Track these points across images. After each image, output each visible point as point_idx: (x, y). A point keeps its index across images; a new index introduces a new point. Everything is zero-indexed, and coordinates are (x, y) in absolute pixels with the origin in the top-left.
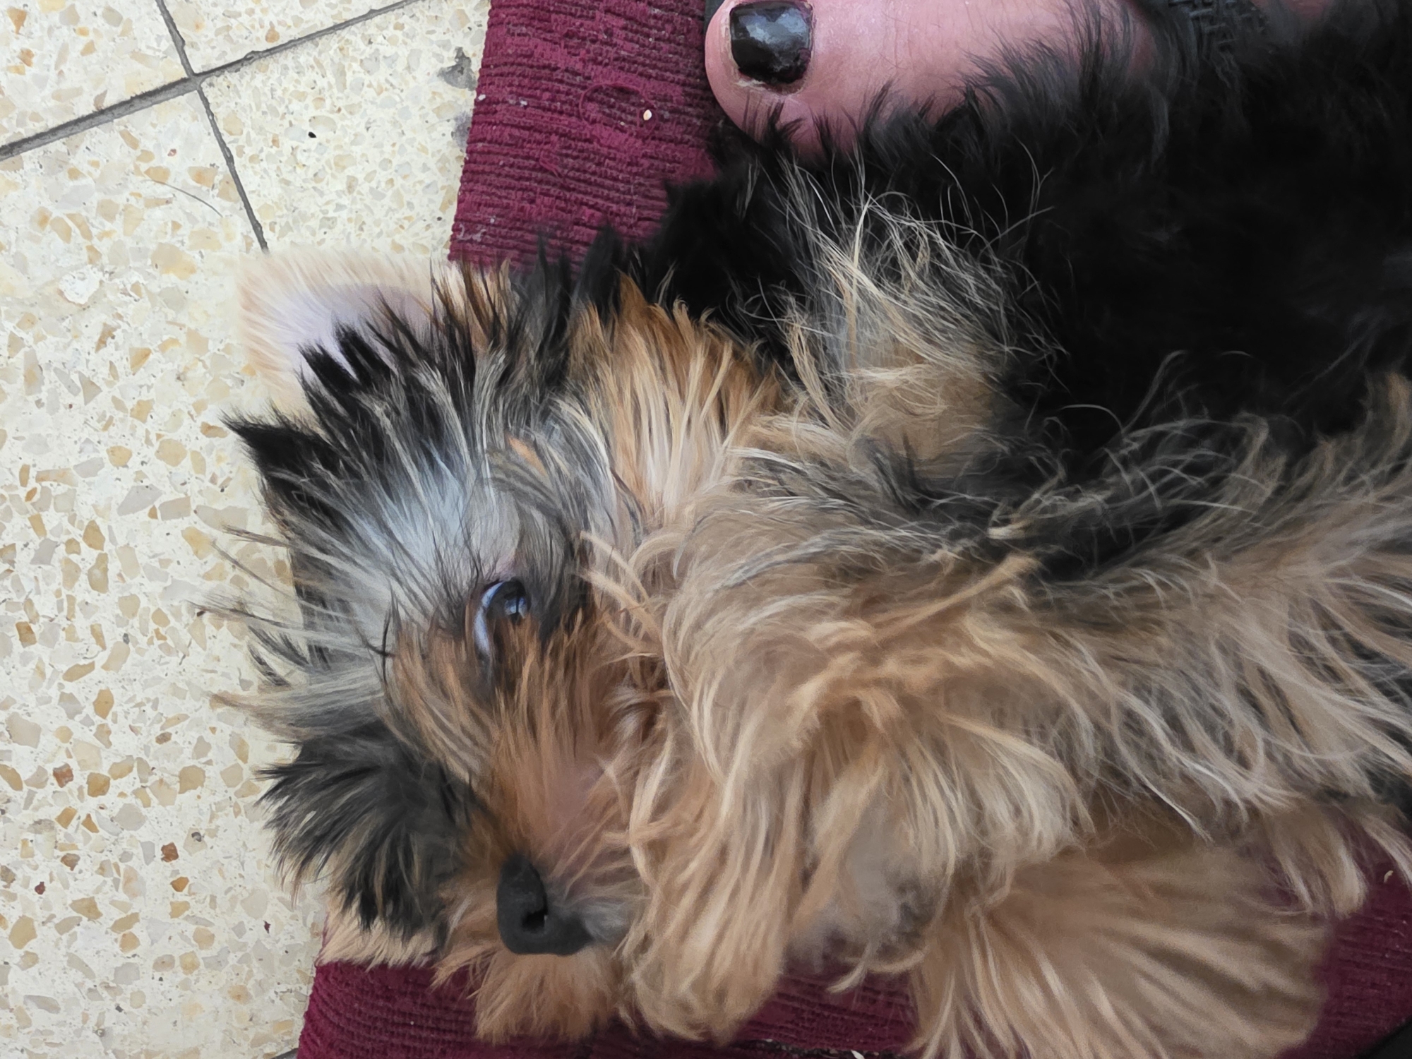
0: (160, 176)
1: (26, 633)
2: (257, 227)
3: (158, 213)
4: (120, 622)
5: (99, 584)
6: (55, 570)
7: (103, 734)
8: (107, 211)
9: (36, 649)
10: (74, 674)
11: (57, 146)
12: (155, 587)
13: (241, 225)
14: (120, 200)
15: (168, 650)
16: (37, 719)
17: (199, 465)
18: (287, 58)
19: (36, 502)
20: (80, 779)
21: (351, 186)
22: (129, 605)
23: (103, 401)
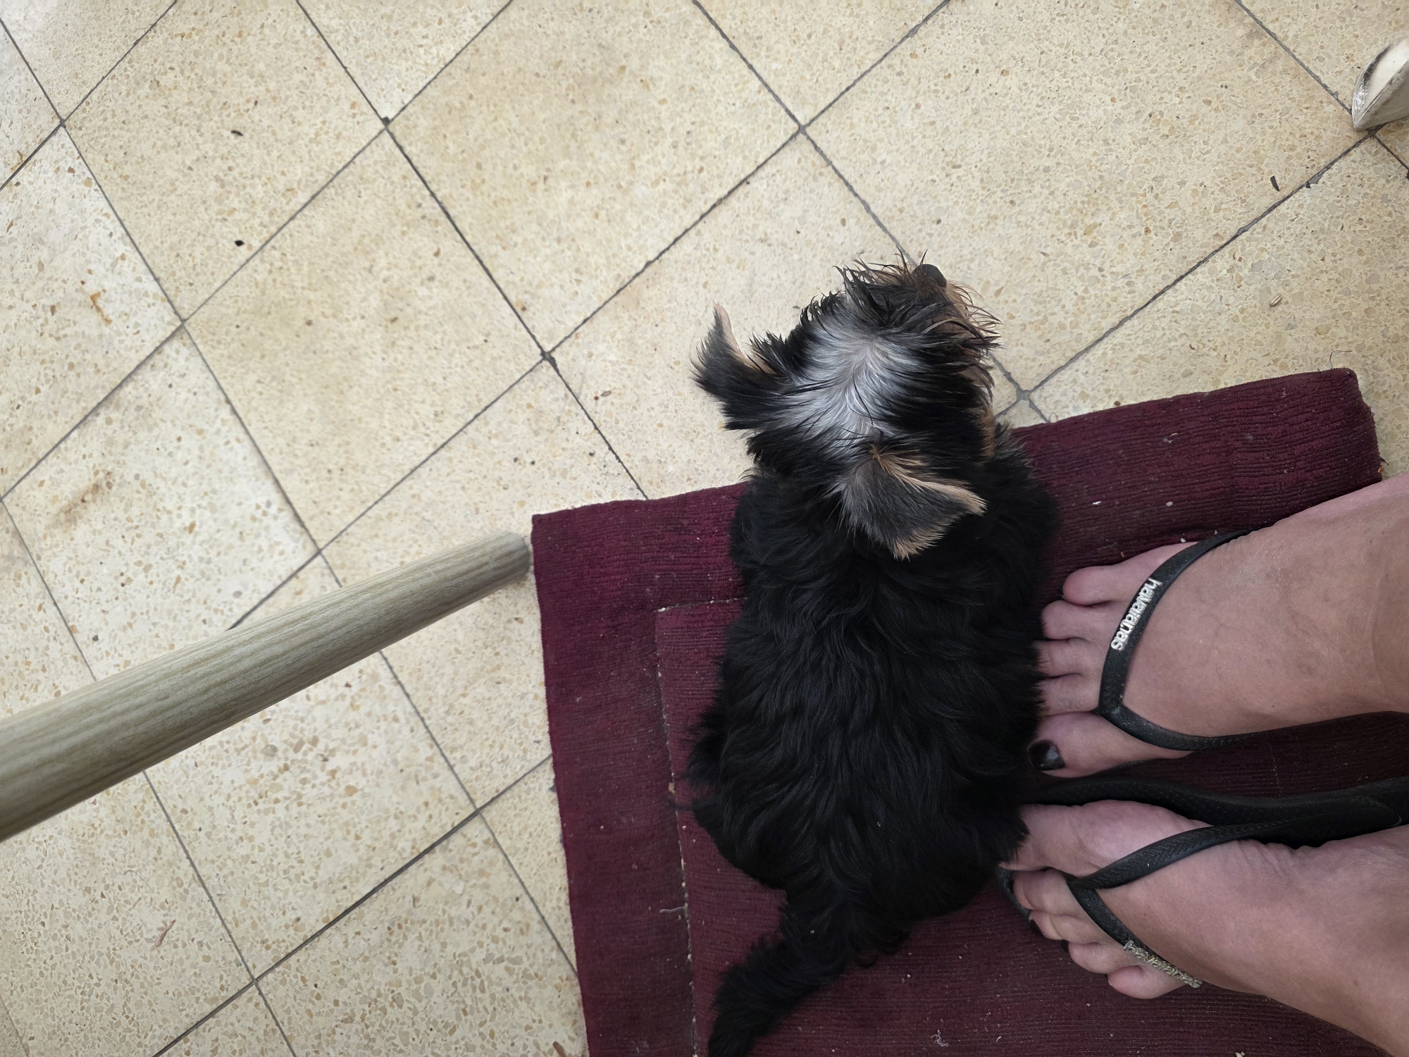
0: (474, 845)
1: (465, 1013)
2: (506, 856)
3: (476, 858)
4: (492, 1003)
5: (483, 991)
6: (469, 987)
7: (494, 1045)
8: (462, 861)
9: (469, 1017)
10: (482, 1024)
11: (444, 843)
12: (500, 989)
13: (501, 857)
14: (465, 856)
15: (508, 1011)
16: (473, 1042)
17: (504, 943)
18: (503, 797)
19: (460, 964)
21: (531, 835)
22: (493, 997)
23: (472, 925)
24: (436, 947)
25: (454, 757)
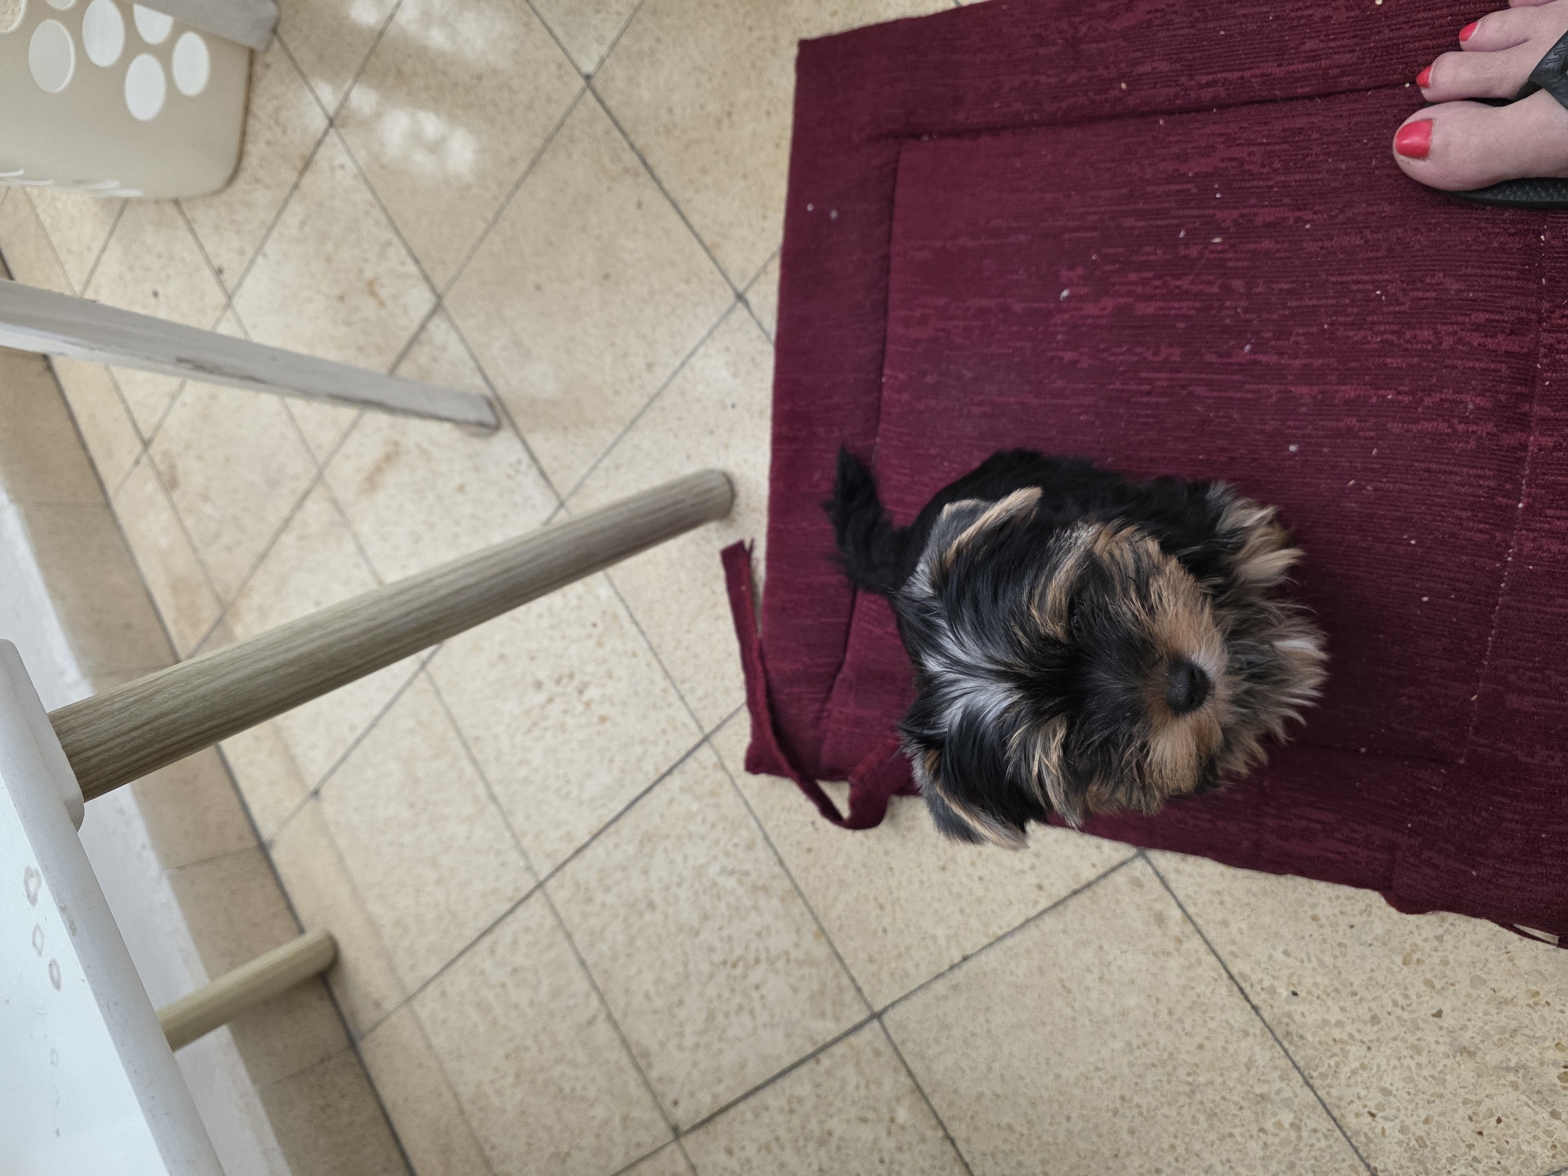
2: (732, 778)
3: (708, 780)
14: (698, 778)
17: (735, 857)
18: (726, 724)
19: (699, 874)
20: (729, 963)
23: (707, 841)
24: (679, 859)
25: (684, 688)
